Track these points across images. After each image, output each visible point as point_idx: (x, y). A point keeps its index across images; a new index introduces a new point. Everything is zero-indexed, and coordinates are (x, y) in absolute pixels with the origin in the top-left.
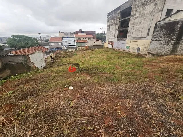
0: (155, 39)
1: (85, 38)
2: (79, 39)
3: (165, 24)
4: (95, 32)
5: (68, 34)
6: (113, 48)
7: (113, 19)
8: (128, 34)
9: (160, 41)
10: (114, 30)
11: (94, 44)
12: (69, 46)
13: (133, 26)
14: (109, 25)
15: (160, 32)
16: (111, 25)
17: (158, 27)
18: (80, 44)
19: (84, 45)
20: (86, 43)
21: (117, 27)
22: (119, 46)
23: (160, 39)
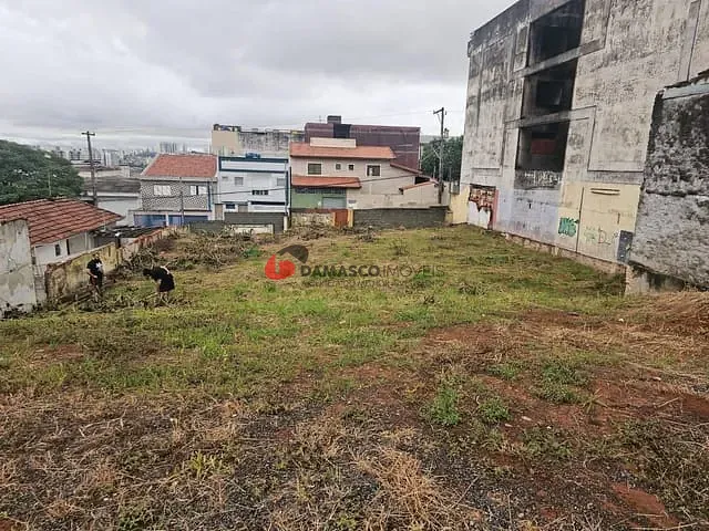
0: (660, 185)
1: (345, 166)
2: (314, 169)
3: (696, 101)
4: (418, 130)
5: (262, 138)
6: (495, 227)
7: (495, 60)
8: (570, 151)
9: (683, 195)
10: (501, 125)
11: (397, 202)
12: (252, 209)
13: (591, 101)
14: (476, 94)
15: (677, 146)
16: (489, 95)
17: (670, 118)
18: (318, 195)
19: (335, 204)
20: (350, 195)
21: (516, 104)
22: (522, 220)
23: (683, 186)
